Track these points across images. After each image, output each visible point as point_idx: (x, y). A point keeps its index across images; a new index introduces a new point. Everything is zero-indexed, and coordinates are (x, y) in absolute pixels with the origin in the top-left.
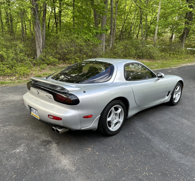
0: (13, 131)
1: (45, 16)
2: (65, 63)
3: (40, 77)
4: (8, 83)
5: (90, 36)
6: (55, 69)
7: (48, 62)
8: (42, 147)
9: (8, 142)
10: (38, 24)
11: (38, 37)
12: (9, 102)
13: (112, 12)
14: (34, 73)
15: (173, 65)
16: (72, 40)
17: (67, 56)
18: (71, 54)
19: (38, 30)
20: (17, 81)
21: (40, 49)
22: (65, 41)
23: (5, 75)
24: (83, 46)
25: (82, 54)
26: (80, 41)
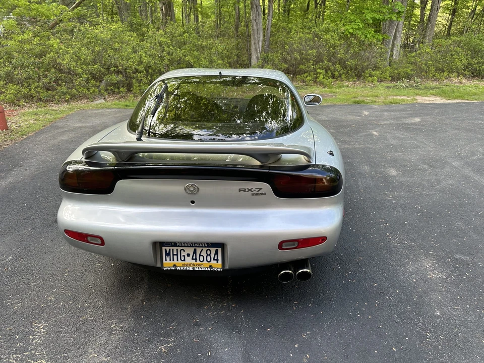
10: (257, 6)
11: (256, 32)
17: (302, 67)
19: (256, 17)
21: (257, 53)
22: (300, 38)
24: (338, 47)
25: (334, 64)
26: (332, 36)
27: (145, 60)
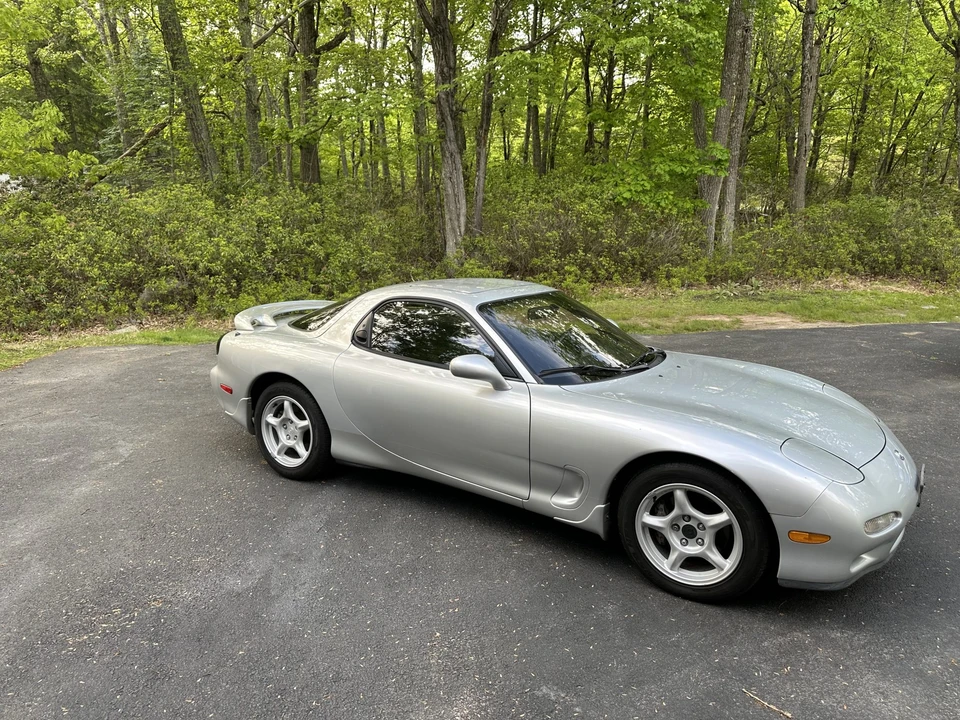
1: (484, 125)
10: (452, 155)
11: (452, 198)
19: (451, 173)
21: (456, 237)
24: (602, 224)
25: (599, 255)
26: (591, 206)
27: (226, 251)
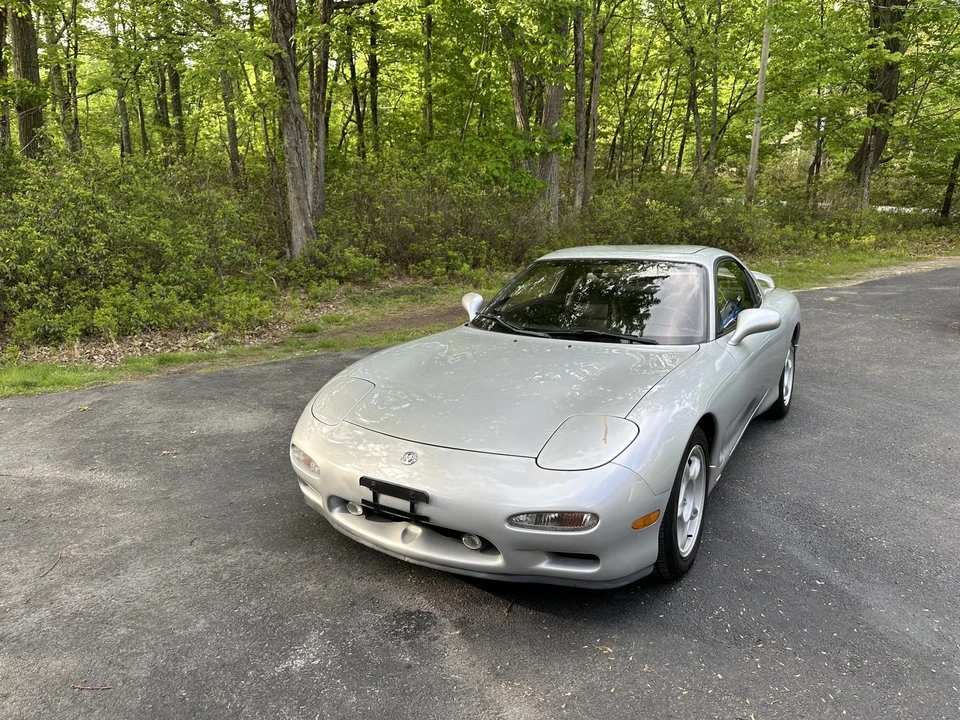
0: (257, 572)
1: (322, 88)
2: (408, 273)
3: (315, 331)
4: (190, 361)
5: (502, 166)
6: (370, 298)
7: (339, 271)
8: (398, 644)
9: (246, 623)
10: (296, 120)
11: (298, 172)
12: (211, 440)
13: (580, 71)
14: (289, 315)
15: (838, 276)
16: (434, 182)
17: (415, 246)
18: (429, 235)
19: (297, 143)
20: (223, 351)
21: (306, 219)
22: (405, 187)
23: (171, 328)
